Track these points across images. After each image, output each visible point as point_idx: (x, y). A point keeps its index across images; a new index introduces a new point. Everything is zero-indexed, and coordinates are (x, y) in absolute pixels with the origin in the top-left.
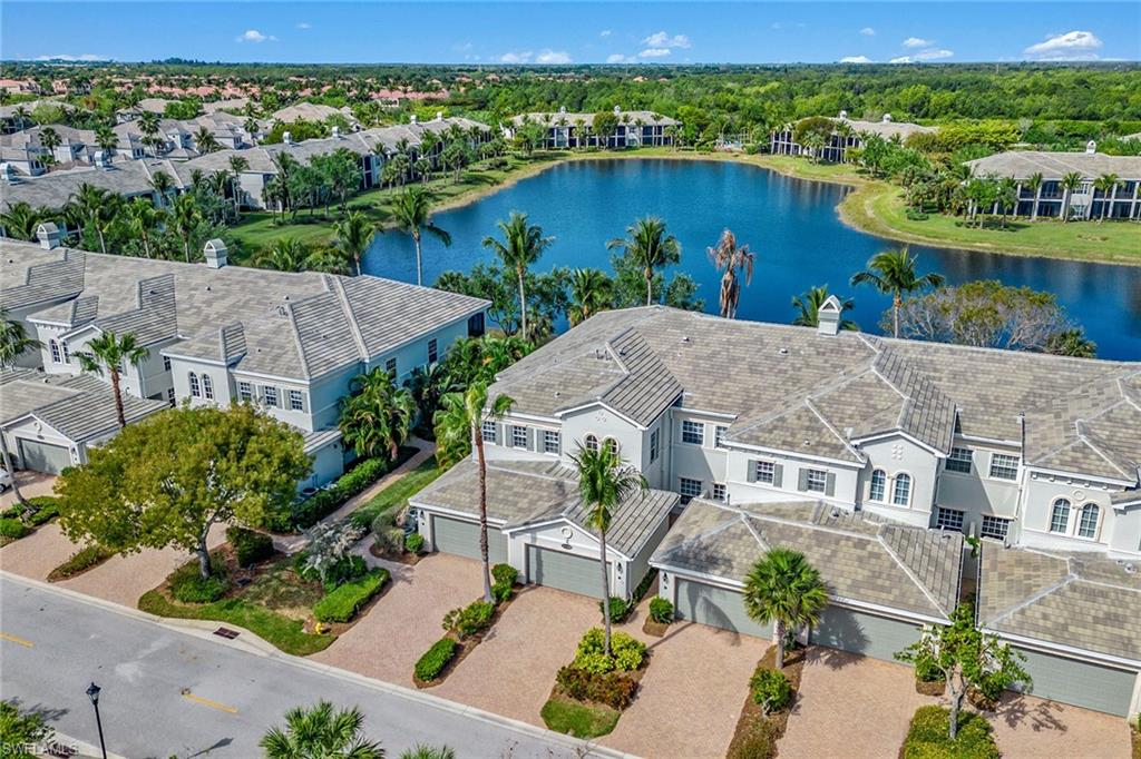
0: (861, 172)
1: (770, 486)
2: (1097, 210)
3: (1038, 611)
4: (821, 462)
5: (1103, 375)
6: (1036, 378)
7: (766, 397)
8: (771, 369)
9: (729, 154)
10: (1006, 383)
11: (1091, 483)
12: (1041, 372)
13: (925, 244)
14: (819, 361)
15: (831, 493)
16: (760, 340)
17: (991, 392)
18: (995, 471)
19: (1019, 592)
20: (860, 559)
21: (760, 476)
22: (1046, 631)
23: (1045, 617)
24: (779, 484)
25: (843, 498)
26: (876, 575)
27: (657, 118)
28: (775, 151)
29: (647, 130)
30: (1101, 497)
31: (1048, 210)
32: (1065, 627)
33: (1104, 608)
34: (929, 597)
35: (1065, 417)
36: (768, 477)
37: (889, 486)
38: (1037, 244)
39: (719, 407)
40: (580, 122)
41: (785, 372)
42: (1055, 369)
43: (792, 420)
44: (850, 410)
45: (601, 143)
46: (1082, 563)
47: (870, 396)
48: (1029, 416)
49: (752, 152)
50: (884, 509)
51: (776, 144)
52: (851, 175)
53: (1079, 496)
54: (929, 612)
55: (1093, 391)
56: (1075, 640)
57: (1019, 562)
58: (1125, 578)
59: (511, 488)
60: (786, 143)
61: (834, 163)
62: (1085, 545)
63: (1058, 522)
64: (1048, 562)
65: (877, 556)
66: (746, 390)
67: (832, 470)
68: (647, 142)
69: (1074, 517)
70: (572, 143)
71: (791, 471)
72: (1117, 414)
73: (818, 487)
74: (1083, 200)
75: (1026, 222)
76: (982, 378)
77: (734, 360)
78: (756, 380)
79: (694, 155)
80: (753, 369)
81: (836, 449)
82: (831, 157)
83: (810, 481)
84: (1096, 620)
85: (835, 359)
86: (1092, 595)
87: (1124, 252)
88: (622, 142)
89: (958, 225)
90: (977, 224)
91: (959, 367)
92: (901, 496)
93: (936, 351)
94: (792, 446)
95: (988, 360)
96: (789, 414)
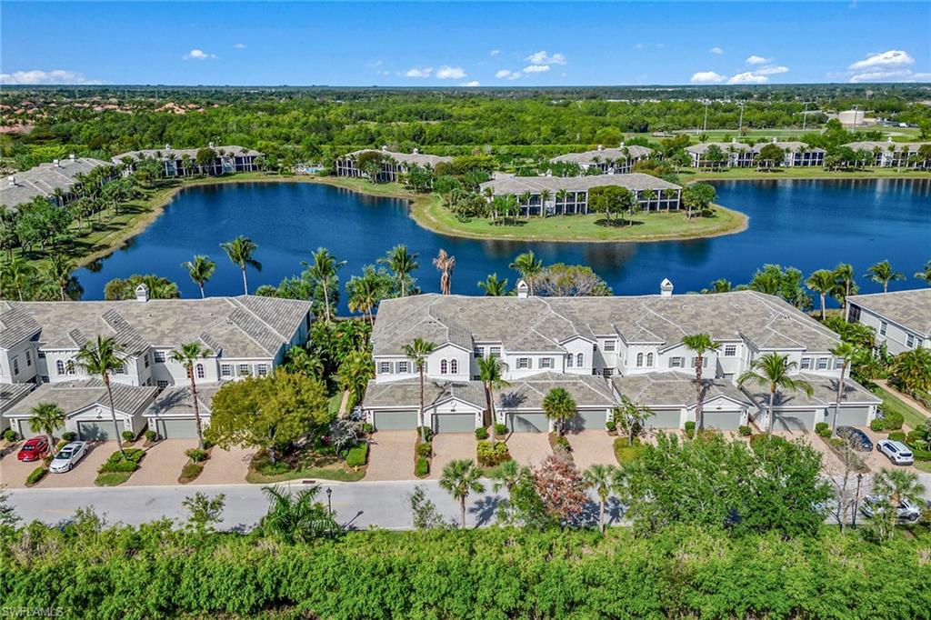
0: (407, 188)
1: (526, 369)
2: (559, 209)
3: (645, 395)
4: (547, 354)
5: (636, 302)
6: (612, 307)
7: (510, 330)
8: (506, 318)
9: (307, 177)
10: (602, 311)
11: (650, 344)
12: (613, 304)
13: (478, 238)
14: (524, 311)
15: (553, 367)
16: (494, 305)
17: (598, 315)
18: (607, 348)
19: (636, 391)
20: (577, 390)
21: (522, 365)
22: (650, 401)
23: (648, 397)
24: (530, 367)
25: (558, 369)
26: (585, 395)
27: (245, 152)
28: (340, 174)
29: (238, 160)
30: (653, 350)
31: (534, 212)
32: (655, 399)
33: (665, 390)
34: (607, 398)
35: (630, 321)
36: (525, 365)
37: (575, 360)
38: (536, 233)
39: (491, 338)
40: (186, 156)
41: (512, 318)
42: (617, 302)
43: (530, 339)
44: (551, 330)
45: (204, 172)
46: (653, 375)
47: (556, 324)
48: (616, 323)
49: (323, 175)
50: (575, 370)
51: (340, 169)
52: (402, 191)
53: (645, 350)
54: (609, 404)
55: (636, 310)
56: (660, 402)
57: (630, 381)
58: (667, 378)
59: (412, 391)
60: (347, 168)
61: (384, 183)
62: (650, 370)
63: (639, 363)
64: (640, 378)
65: (583, 387)
66: (500, 329)
67: (553, 357)
68: (239, 169)
69: (645, 359)
70: (180, 172)
71: (536, 360)
72: (649, 317)
73: (548, 365)
74: (551, 204)
75: (524, 220)
76: (592, 310)
77: (488, 316)
78: (501, 324)
79: (280, 179)
80: (498, 319)
81: (553, 347)
82: (383, 178)
83: (544, 364)
84: (664, 394)
85: (531, 309)
86: (660, 385)
87: (582, 234)
88: (219, 169)
89: (491, 224)
90: (501, 222)
91: (581, 306)
92: (580, 364)
93: (569, 300)
94: (535, 349)
95: (592, 302)
96: (527, 335)
